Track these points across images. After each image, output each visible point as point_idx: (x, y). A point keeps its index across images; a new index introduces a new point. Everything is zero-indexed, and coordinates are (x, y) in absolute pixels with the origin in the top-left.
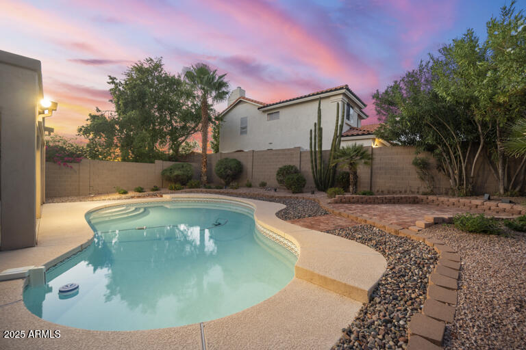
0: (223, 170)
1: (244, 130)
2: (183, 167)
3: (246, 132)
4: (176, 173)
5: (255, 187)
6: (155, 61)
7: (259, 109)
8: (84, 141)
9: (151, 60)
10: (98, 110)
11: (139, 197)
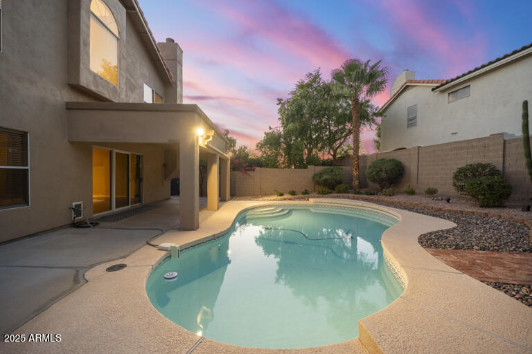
0: (374, 173)
1: (412, 121)
2: (332, 171)
3: (415, 124)
4: (325, 177)
5: (420, 194)
6: (314, 73)
7: (433, 90)
8: (259, 154)
9: (311, 74)
10: (270, 128)
11: (290, 199)
